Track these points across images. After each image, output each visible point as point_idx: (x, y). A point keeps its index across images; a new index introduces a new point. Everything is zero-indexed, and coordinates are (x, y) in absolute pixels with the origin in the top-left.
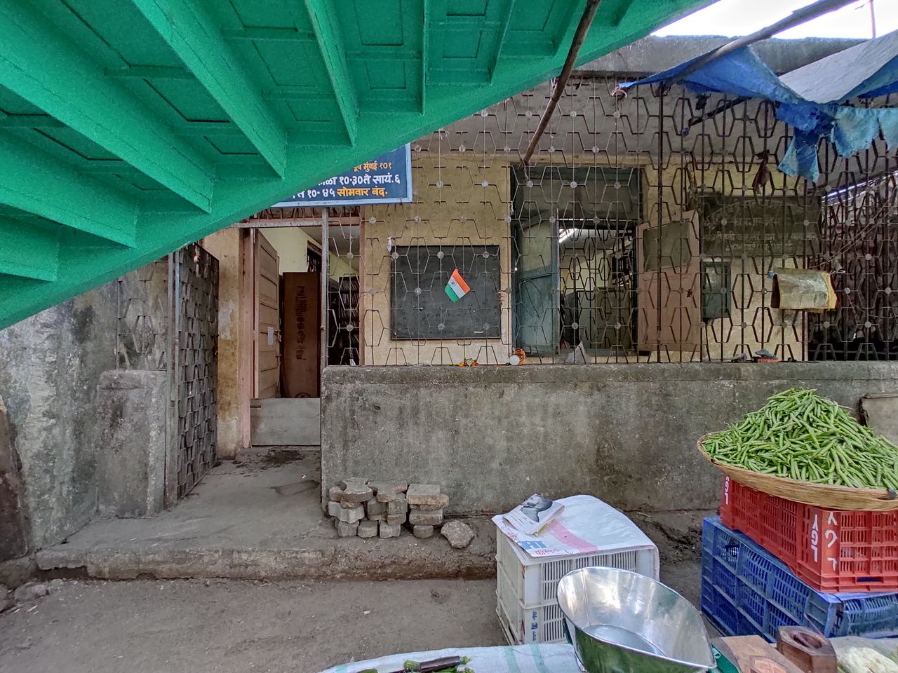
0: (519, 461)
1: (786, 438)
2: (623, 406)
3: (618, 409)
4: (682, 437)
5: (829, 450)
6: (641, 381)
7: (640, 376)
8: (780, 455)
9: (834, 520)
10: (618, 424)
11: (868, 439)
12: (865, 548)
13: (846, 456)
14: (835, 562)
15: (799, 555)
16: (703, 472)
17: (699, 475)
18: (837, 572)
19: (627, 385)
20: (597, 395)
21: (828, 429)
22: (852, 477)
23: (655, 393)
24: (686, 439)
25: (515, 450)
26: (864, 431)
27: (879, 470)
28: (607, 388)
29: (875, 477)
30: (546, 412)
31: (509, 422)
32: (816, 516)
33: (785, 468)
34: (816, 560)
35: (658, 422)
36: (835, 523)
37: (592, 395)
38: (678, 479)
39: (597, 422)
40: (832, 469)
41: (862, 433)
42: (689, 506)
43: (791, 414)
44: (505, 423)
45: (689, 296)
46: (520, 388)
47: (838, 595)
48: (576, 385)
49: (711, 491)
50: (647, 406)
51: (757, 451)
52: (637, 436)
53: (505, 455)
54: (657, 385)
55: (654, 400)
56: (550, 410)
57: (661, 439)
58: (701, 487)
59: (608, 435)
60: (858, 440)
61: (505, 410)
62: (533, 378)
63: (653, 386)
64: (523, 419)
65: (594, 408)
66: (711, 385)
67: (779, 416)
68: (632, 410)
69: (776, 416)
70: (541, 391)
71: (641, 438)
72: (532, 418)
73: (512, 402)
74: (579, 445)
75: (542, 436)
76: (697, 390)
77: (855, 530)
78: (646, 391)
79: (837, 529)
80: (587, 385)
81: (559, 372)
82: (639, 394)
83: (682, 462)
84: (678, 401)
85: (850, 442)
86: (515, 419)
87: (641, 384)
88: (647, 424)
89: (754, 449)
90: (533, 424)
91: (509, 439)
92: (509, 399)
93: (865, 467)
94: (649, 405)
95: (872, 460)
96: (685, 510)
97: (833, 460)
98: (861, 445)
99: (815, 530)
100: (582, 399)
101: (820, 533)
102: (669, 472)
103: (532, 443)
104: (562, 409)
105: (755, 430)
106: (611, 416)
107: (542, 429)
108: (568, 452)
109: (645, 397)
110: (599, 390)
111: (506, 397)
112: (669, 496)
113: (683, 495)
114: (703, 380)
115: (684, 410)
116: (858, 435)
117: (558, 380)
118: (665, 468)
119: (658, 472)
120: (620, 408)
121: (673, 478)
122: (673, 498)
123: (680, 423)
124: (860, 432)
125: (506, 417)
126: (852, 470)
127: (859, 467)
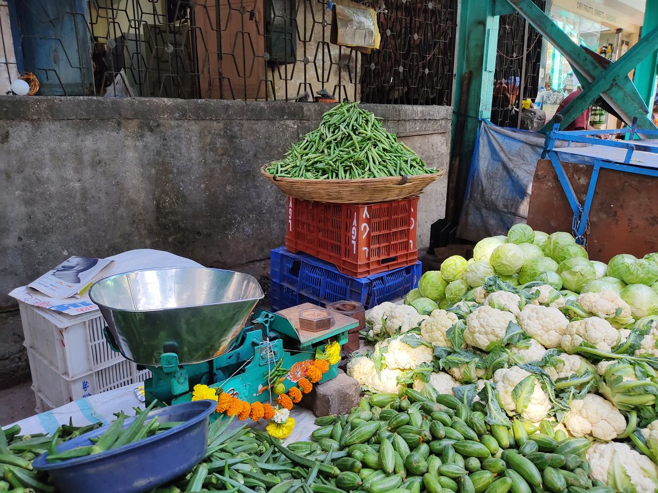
0: (47, 231)
1: (336, 148)
2: (184, 150)
3: (178, 155)
4: (250, 184)
5: (366, 152)
6: (202, 119)
7: (201, 115)
8: (331, 162)
9: (367, 214)
10: (180, 173)
11: (393, 143)
12: (387, 233)
13: (378, 156)
14: (367, 250)
15: (343, 253)
16: (272, 220)
17: (269, 223)
18: (369, 259)
19: (186, 124)
20: (149, 138)
21: (366, 135)
22: (380, 173)
23: (220, 135)
24: (255, 187)
25: (40, 216)
26: (390, 137)
27: (398, 165)
28: (162, 128)
29: (395, 171)
30: (80, 161)
31: (24, 178)
32: (355, 213)
33: (334, 174)
34: (355, 253)
35: (225, 168)
36: (368, 217)
37: (142, 136)
38: (248, 230)
39: (153, 171)
40: (367, 169)
41: (389, 139)
42: (261, 256)
43: (341, 126)
44: (18, 179)
45: (251, 19)
46: (37, 128)
47: (369, 277)
48: (119, 124)
49: (280, 237)
50: (211, 150)
51: (313, 164)
52: (203, 186)
53: (24, 226)
54: (221, 125)
55: (219, 142)
56: (87, 158)
57: (228, 188)
58: (271, 235)
59: (168, 187)
60: (386, 144)
61: (14, 161)
62: (55, 114)
63: (217, 126)
64: (46, 172)
65: (147, 153)
66: (277, 125)
67: (331, 130)
68: (195, 155)
69: (329, 128)
70: (69, 133)
71: (207, 188)
72: (61, 170)
73: (25, 148)
74: (132, 202)
75: (78, 194)
76: (263, 131)
77: (381, 220)
78: (209, 133)
79: (368, 221)
80: (135, 123)
81: (93, 106)
82: (201, 135)
83: (250, 211)
84: (245, 143)
85: (380, 145)
86: (34, 173)
87: (202, 123)
88: (212, 170)
89: (311, 162)
90: (63, 179)
91: (28, 202)
92: (19, 144)
93: (390, 164)
94: (213, 149)
95: (394, 158)
96: (257, 261)
97: (369, 161)
98: (388, 148)
99: (354, 226)
100: (129, 142)
101: (358, 228)
102: (239, 223)
103: (65, 204)
104: (103, 156)
105: (313, 146)
106: (170, 163)
107: (77, 184)
108: (119, 212)
109: (208, 140)
110: (151, 130)
111: (15, 142)
112: (241, 249)
113: (254, 246)
114: (269, 119)
115: (251, 153)
116: (386, 140)
117: (92, 116)
118: (235, 219)
119: (227, 226)
120: (180, 153)
121: (243, 229)
122: (245, 250)
123: (248, 168)
124: (388, 137)
125: (20, 171)
126: (381, 167)
127: (385, 164)
